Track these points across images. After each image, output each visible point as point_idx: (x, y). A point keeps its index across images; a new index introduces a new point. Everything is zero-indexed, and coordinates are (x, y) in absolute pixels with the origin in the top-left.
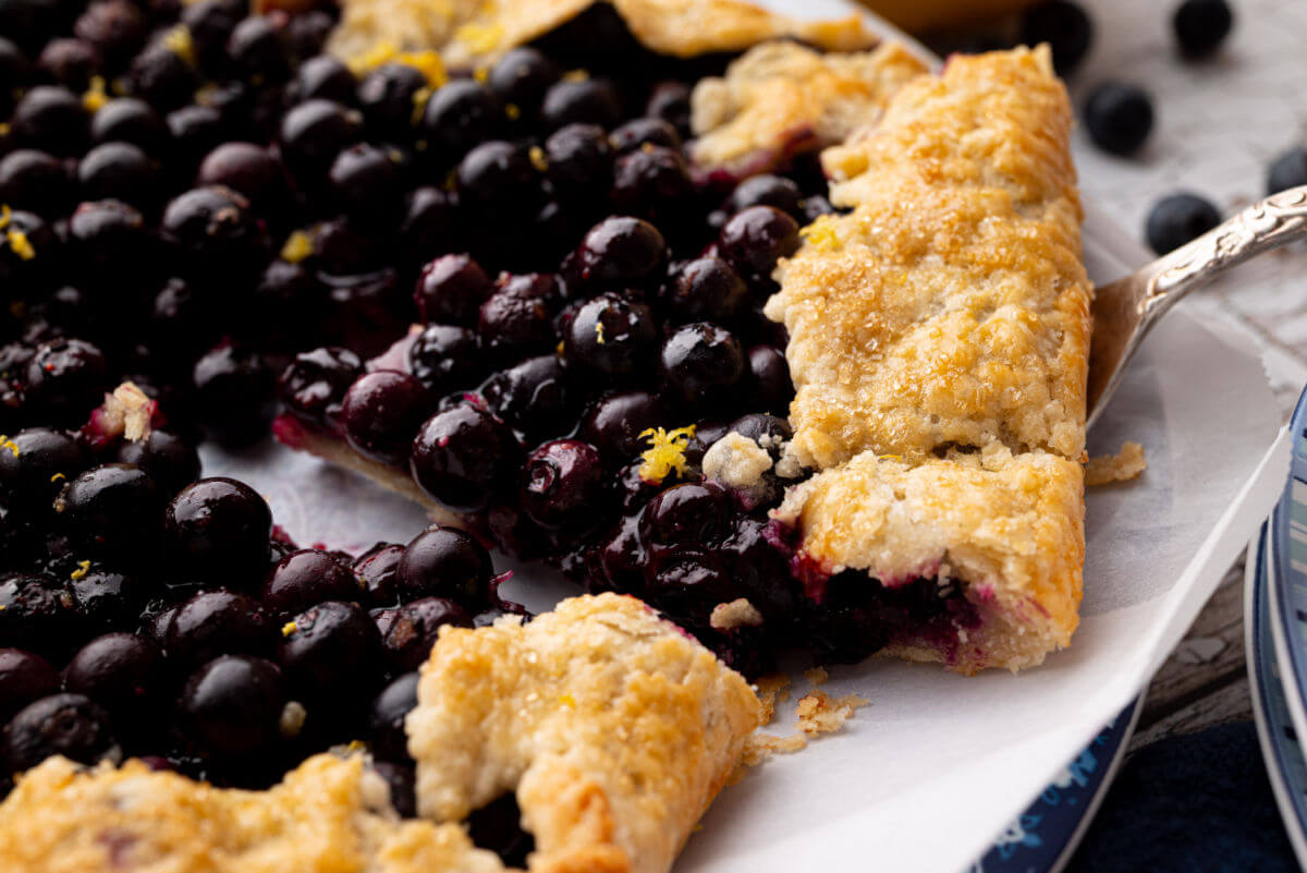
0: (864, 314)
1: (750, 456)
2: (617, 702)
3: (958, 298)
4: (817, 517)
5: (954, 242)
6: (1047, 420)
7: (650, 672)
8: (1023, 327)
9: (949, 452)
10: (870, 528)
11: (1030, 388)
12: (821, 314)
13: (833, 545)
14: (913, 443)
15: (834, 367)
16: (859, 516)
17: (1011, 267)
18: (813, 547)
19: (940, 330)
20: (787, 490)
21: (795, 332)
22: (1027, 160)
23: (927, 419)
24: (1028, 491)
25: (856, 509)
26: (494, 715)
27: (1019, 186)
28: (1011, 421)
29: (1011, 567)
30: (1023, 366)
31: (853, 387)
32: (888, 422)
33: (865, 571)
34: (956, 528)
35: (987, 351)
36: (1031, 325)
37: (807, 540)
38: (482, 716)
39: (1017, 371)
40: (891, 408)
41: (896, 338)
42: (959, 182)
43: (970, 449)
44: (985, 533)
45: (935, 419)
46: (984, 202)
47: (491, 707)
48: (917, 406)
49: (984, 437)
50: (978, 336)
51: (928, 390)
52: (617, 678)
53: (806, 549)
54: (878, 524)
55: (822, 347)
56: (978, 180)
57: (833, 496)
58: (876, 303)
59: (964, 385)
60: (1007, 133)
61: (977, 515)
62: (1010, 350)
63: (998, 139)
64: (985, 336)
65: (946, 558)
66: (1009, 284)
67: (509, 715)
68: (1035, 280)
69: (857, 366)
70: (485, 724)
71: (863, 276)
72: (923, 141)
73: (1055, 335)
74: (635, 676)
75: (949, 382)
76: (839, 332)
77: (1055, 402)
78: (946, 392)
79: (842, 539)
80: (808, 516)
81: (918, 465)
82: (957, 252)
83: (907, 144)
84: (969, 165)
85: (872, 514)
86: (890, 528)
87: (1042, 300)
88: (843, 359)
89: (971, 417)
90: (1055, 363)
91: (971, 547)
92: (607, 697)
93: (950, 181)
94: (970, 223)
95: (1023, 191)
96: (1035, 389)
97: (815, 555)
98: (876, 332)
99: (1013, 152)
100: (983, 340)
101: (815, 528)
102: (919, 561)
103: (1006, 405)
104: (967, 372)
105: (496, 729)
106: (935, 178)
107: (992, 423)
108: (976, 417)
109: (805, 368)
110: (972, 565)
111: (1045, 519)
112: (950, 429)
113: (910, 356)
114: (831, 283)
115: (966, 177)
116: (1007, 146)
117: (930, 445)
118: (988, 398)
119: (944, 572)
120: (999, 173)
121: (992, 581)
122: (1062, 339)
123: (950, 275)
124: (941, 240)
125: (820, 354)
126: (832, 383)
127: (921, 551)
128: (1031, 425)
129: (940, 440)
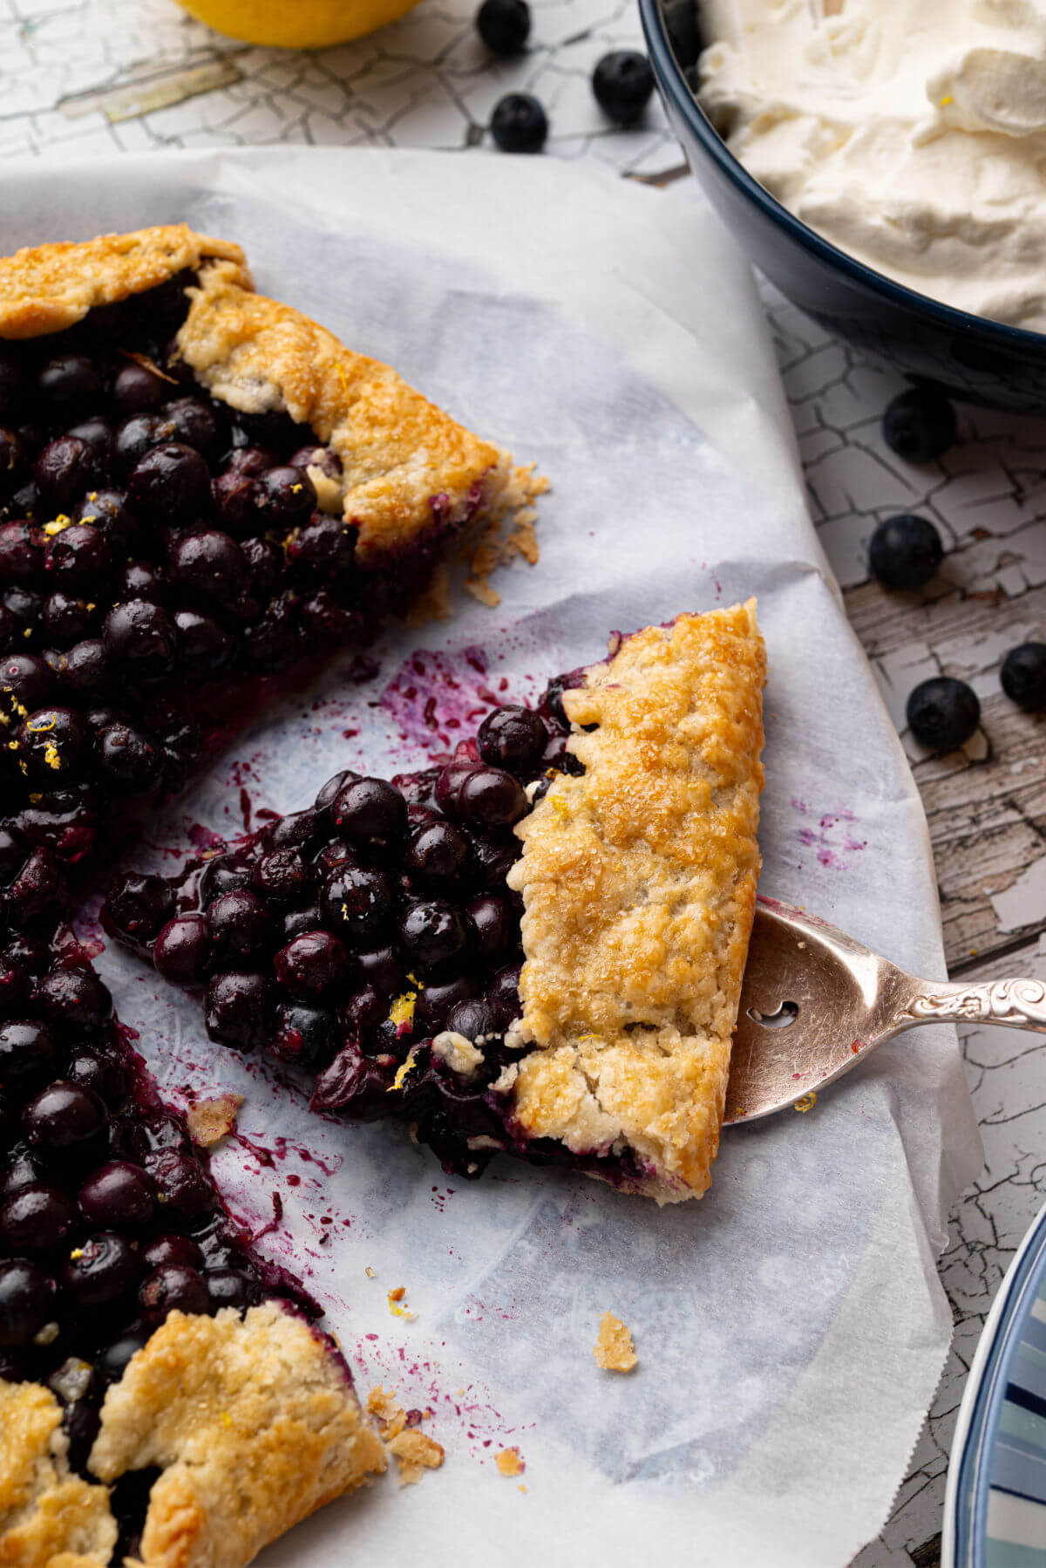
0: (585, 904)
1: (466, 1056)
2: (263, 1433)
3: (661, 889)
4: (528, 1093)
5: (662, 835)
6: (712, 1006)
7: (295, 1419)
8: (705, 927)
9: (636, 1030)
10: (567, 1115)
11: (703, 982)
12: (552, 899)
13: (539, 1120)
14: (611, 1026)
15: (558, 948)
16: (560, 1101)
17: (705, 864)
18: (524, 1116)
19: (641, 926)
20: (503, 1068)
21: (531, 908)
22: (727, 752)
23: (623, 1005)
24: (688, 1079)
25: (558, 1095)
26: (170, 1410)
27: (719, 775)
28: (685, 1008)
29: (669, 1156)
30: (701, 964)
31: (570, 967)
32: (594, 1006)
33: (560, 1140)
34: (633, 1123)
35: (675, 947)
36: (710, 924)
37: (519, 1107)
38: (161, 1408)
39: (695, 968)
40: (597, 992)
41: (607, 924)
42: (673, 771)
43: (650, 1028)
44: (652, 1130)
45: (629, 1006)
46: (690, 796)
47: (171, 1402)
48: (617, 994)
49: (664, 1021)
50: (669, 934)
51: (627, 982)
52: (271, 1413)
53: (518, 1116)
54: (573, 1112)
55: (549, 929)
56: (687, 769)
57: (542, 1078)
58: (595, 896)
59: (655, 982)
60: (715, 724)
61: (650, 1111)
62: (693, 948)
63: (708, 729)
64: (676, 931)
65: (622, 1137)
66: (699, 882)
67: (181, 1414)
68: (719, 878)
69: (575, 947)
70: (160, 1415)
71: (589, 864)
72: (647, 723)
73: (727, 927)
74: (281, 1419)
75: (645, 979)
76: (564, 918)
77: (721, 993)
78: (641, 986)
79: (546, 1117)
80: (521, 1089)
81: (612, 1044)
82: (663, 845)
83: (636, 721)
84: (683, 752)
85: (569, 1102)
86: (581, 1112)
87: (722, 894)
88: (566, 941)
89: (656, 1007)
90: (724, 955)
91: (643, 1137)
92: (255, 1426)
93: (665, 770)
94: (677, 816)
95: (720, 780)
96: (707, 983)
97: (525, 1123)
98: (593, 920)
99: (718, 744)
100: (673, 938)
101: (526, 1100)
102: (601, 1140)
103: (684, 997)
104: (658, 969)
105: (166, 1423)
106: (654, 766)
107: (672, 1011)
108: (659, 1007)
109: (535, 944)
110: (641, 1148)
111: (698, 1106)
112: (639, 1014)
113: (617, 947)
114: (564, 870)
115: (678, 766)
116: (714, 738)
117: (623, 1024)
118: (673, 992)
119: (618, 1147)
120: (703, 762)
121: (654, 1160)
122: (732, 929)
123: (656, 864)
124: (651, 830)
125: (547, 934)
126: (555, 961)
127: (603, 1133)
128: (700, 1013)
129: (630, 1021)
